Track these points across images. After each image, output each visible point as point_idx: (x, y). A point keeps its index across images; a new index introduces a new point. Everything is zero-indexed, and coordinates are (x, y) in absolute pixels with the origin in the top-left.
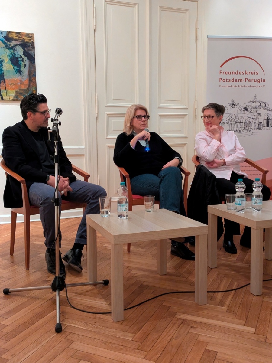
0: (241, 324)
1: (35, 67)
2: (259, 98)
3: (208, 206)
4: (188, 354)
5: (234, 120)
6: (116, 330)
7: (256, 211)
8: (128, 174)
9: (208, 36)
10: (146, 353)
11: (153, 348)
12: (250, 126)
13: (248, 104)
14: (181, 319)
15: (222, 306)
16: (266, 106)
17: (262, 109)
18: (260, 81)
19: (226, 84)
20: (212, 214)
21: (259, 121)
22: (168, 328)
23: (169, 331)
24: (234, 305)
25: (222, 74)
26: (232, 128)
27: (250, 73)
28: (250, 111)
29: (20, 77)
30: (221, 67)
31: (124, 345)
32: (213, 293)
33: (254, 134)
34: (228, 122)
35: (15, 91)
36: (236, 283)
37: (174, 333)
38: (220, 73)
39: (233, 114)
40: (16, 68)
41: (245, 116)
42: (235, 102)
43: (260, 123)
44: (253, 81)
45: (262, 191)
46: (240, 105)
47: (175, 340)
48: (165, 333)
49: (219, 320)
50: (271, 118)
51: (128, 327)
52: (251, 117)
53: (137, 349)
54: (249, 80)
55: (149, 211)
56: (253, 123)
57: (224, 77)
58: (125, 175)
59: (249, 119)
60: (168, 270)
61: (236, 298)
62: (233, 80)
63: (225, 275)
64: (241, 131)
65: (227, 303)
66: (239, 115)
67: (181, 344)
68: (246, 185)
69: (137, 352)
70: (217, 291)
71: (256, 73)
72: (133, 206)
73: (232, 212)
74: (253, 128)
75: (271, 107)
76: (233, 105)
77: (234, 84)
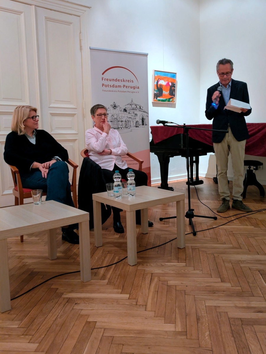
0: (118, 293)
2: (135, 102)
3: (93, 194)
4: (70, 329)
5: (116, 119)
6: (2, 320)
7: (131, 196)
8: (18, 170)
9: (90, 47)
10: (31, 337)
11: (38, 330)
12: (130, 124)
13: (127, 106)
14: (67, 298)
15: (104, 279)
16: (141, 108)
17: (138, 110)
18: (135, 88)
19: (107, 89)
20: (96, 201)
21: (136, 120)
22: (55, 309)
23: (55, 311)
24: (114, 277)
25: (104, 80)
26: (115, 126)
27: (127, 81)
28: (128, 112)
30: (103, 74)
31: (9, 333)
32: (97, 269)
33: (132, 130)
34: (111, 120)
36: (117, 257)
37: (59, 312)
38: (102, 79)
39: (115, 114)
41: (125, 116)
42: (116, 104)
43: (137, 122)
44: (130, 87)
45: (135, 180)
46: (120, 107)
47: (60, 318)
48: (50, 314)
49: (100, 293)
50: (145, 118)
51: (15, 315)
52: (130, 117)
53: (23, 335)
54: (126, 87)
55: (38, 204)
56: (132, 121)
57: (106, 83)
58: (15, 171)
59: (128, 119)
60: (58, 254)
61: (116, 270)
62: (113, 86)
63: (109, 252)
64: (123, 128)
65: (108, 276)
66: (120, 115)
67: (65, 321)
68: (121, 175)
69: (23, 338)
70: (101, 267)
71: (131, 81)
72: (24, 199)
73: (112, 198)
74: (132, 126)
75: (144, 109)
76: (115, 107)
77: (115, 89)
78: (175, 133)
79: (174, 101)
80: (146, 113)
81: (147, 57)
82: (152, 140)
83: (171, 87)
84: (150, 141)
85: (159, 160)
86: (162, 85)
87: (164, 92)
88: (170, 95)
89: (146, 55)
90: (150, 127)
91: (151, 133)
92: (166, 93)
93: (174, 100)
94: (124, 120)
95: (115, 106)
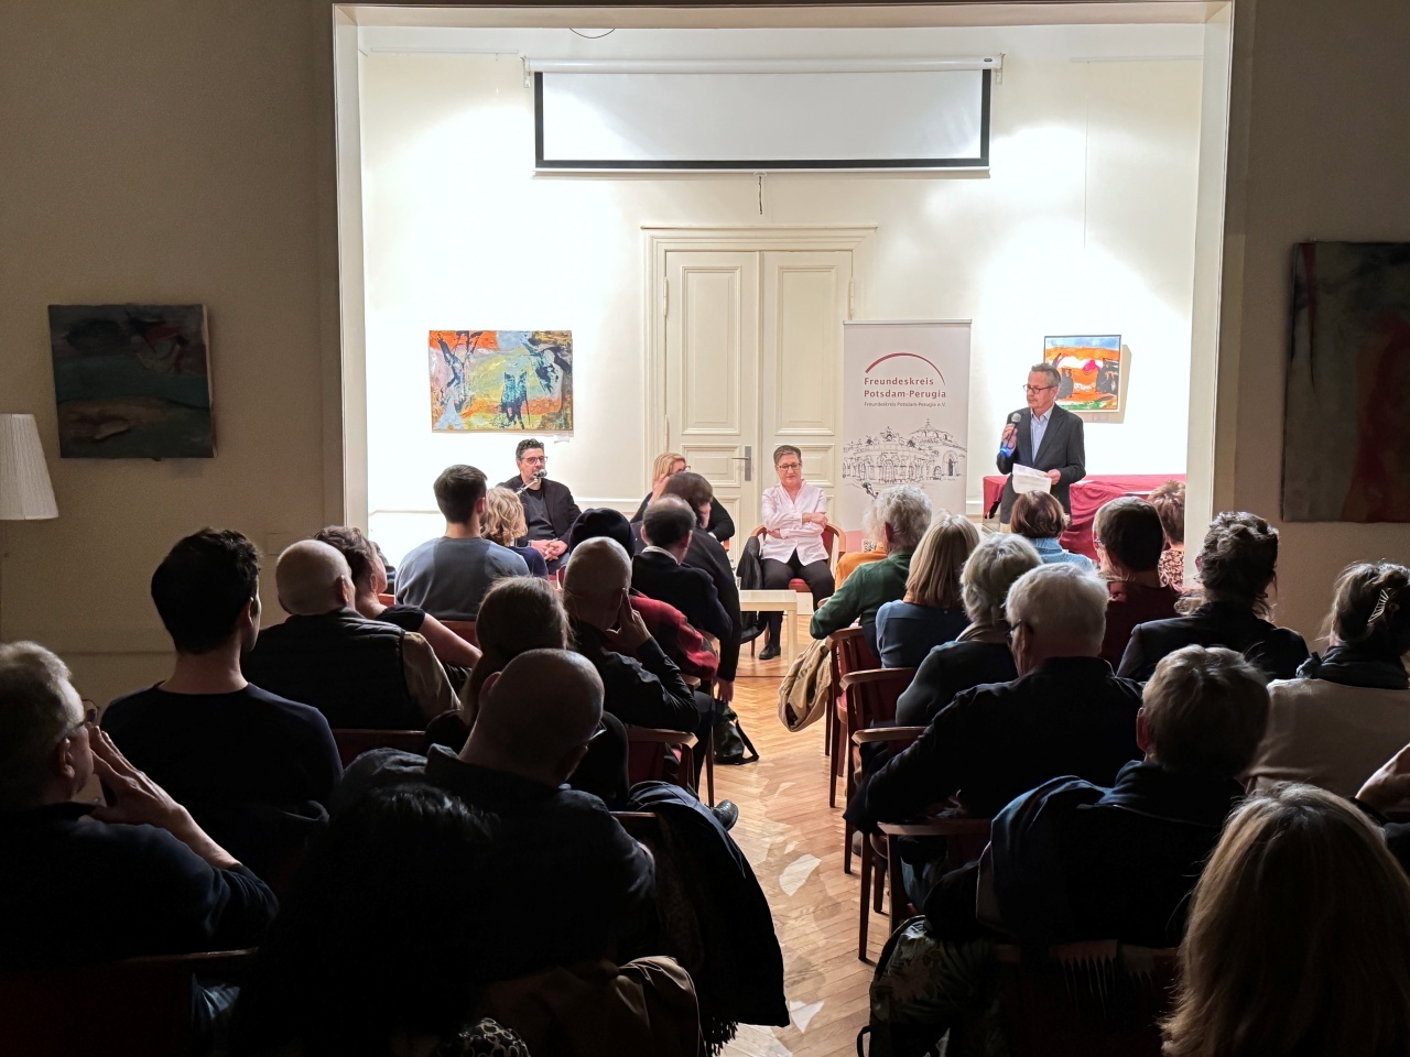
1: (571, 379)
5: (891, 462)
9: (843, 321)
12: (920, 473)
13: (915, 435)
16: (948, 439)
17: (940, 444)
18: (936, 396)
19: (876, 400)
21: (936, 465)
25: (868, 383)
26: (888, 476)
28: (918, 447)
29: (549, 396)
30: (867, 371)
34: (880, 465)
35: (540, 416)
38: (866, 381)
39: (890, 452)
40: (544, 382)
41: (909, 456)
42: (891, 432)
43: (937, 468)
44: (924, 394)
46: (901, 436)
50: (955, 460)
52: (922, 456)
54: (916, 395)
56: (925, 468)
57: (873, 388)
59: (916, 462)
66: (900, 454)
71: (929, 382)
74: (924, 477)
75: (956, 440)
77: (891, 400)
80: (962, 448)
81: (970, 327)
89: (968, 324)
95: (890, 435)
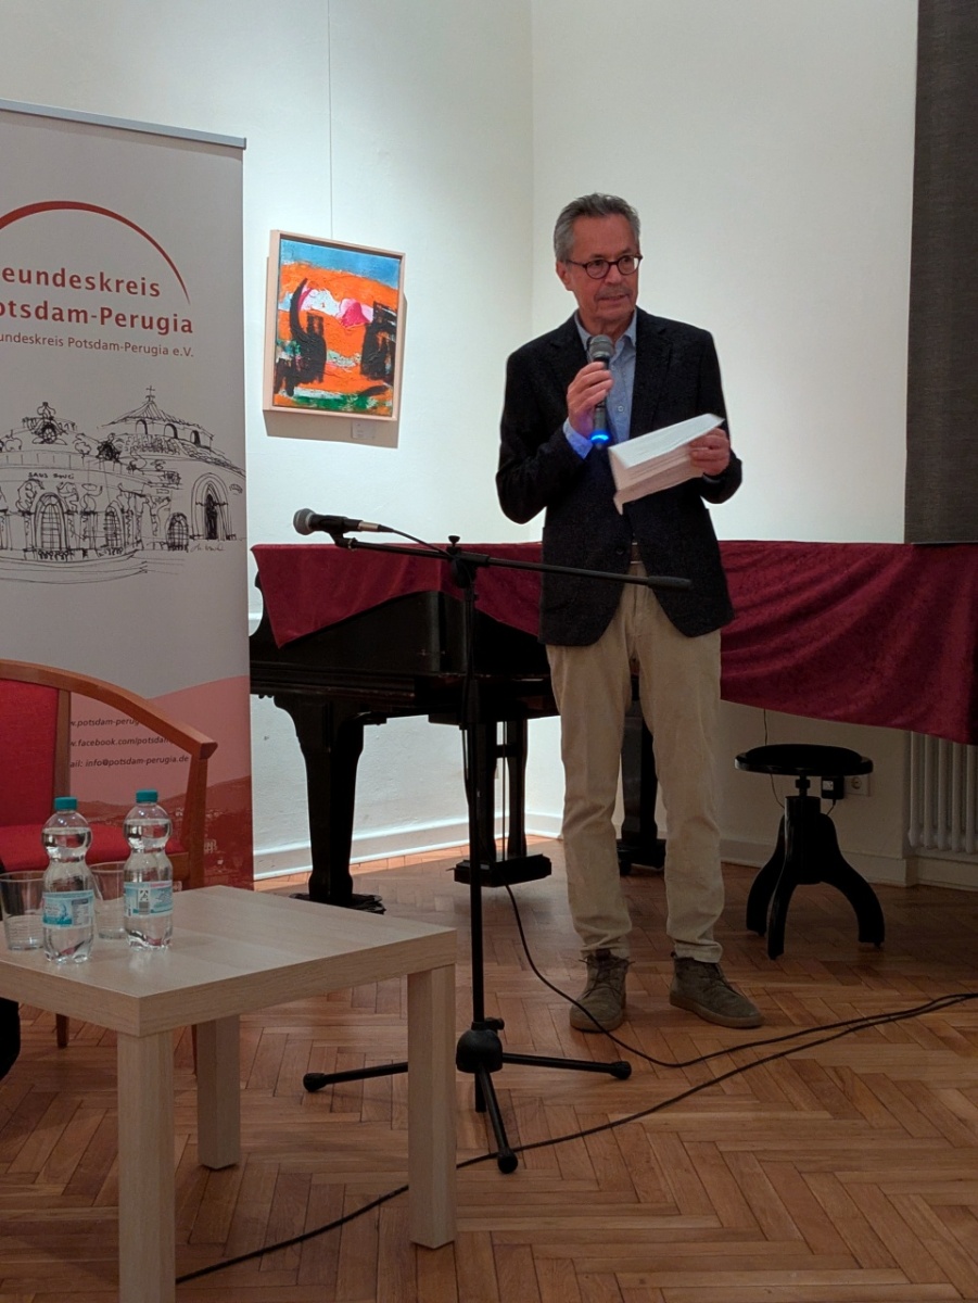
16: (202, 443)
17: (182, 455)
21: (175, 510)
33: (151, 567)
42: (57, 416)
43: (175, 519)
52: (138, 488)
56: (146, 517)
64: (91, 553)
66: (79, 478)
74: (145, 541)
75: (220, 447)
76: (48, 429)
77: (49, 328)
78: (394, 589)
79: (391, 408)
80: (232, 468)
81: (241, 158)
82: (265, 620)
83: (372, 329)
84: (253, 630)
85: (300, 740)
86: (321, 319)
87: (331, 355)
88: (363, 372)
89: (236, 149)
90: (253, 549)
91: (258, 584)
92: (343, 360)
93: (388, 404)
94: (101, 507)
95: (52, 427)
